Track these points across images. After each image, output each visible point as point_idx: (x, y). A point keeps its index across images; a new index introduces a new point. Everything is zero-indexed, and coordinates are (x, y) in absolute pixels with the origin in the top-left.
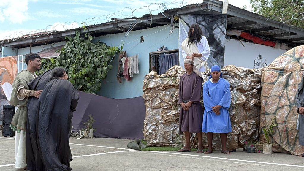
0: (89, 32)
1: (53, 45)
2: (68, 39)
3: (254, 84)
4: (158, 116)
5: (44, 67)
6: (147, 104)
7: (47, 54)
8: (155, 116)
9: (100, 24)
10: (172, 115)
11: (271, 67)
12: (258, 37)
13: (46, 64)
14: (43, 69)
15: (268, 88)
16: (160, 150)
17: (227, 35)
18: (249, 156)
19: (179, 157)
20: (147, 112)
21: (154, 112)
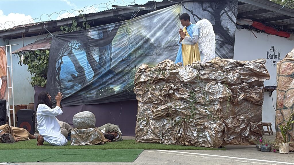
0: (87, 21)
1: (48, 35)
2: (64, 29)
3: (244, 78)
4: (150, 112)
5: (38, 59)
6: (139, 99)
7: (41, 45)
8: (146, 111)
9: (99, 12)
10: (161, 110)
11: (288, 58)
12: (272, 27)
13: (40, 56)
14: (36, 61)
15: (284, 81)
16: (165, 148)
17: (238, 25)
18: (264, 155)
19: (187, 156)
20: (139, 107)
21: (146, 106)
